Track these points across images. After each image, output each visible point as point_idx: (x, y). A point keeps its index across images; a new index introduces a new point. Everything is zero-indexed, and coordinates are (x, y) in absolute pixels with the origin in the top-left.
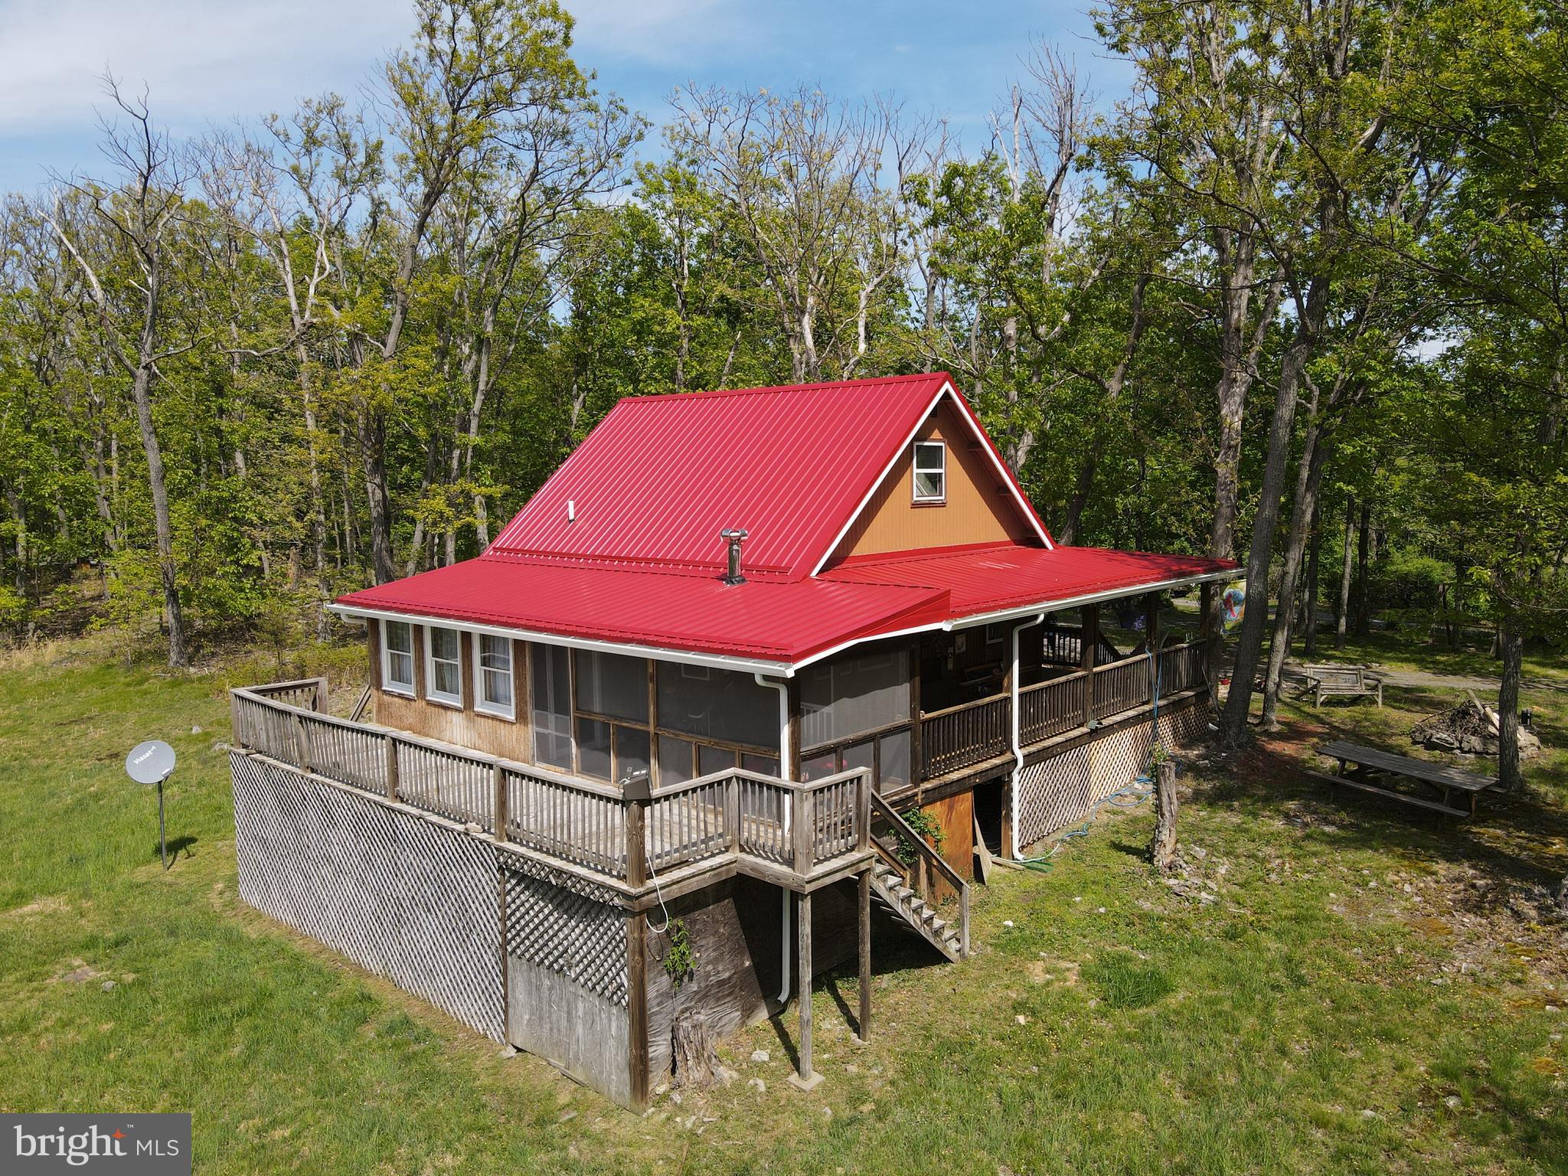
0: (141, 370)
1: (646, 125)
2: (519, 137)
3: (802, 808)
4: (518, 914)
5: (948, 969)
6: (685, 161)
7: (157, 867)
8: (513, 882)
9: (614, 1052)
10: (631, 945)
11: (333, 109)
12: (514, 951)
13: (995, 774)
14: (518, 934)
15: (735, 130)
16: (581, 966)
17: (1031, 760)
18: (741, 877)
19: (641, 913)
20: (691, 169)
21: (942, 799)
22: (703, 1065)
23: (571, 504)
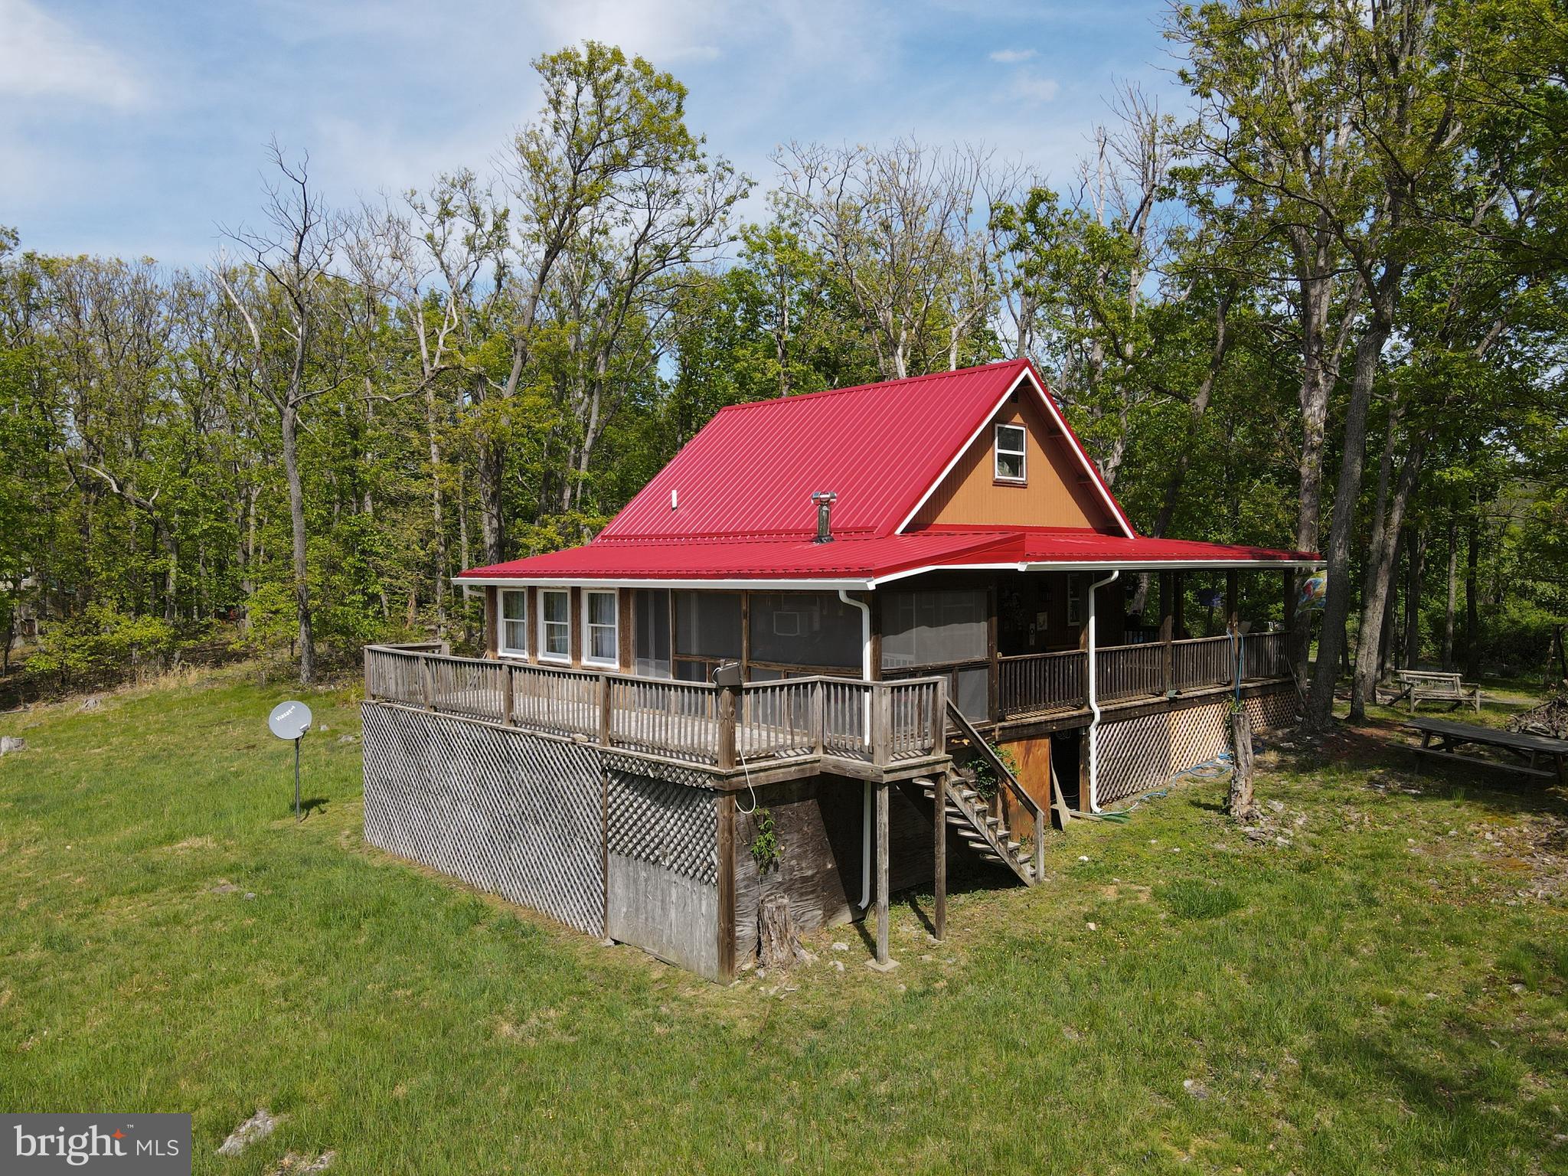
0: (289, 408)
1: (751, 185)
2: (634, 197)
3: (880, 702)
4: (618, 813)
5: (1023, 891)
6: (787, 223)
7: (291, 821)
8: (615, 782)
9: (703, 929)
10: (721, 824)
11: (465, 183)
12: (614, 848)
13: (1072, 725)
14: (618, 832)
15: (834, 185)
16: (675, 853)
17: (1108, 718)
18: (825, 776)
19: (730, 793)
20: (793, 231)
21: (1019, 739)
22: (786, 945)
23: (674, 493)
